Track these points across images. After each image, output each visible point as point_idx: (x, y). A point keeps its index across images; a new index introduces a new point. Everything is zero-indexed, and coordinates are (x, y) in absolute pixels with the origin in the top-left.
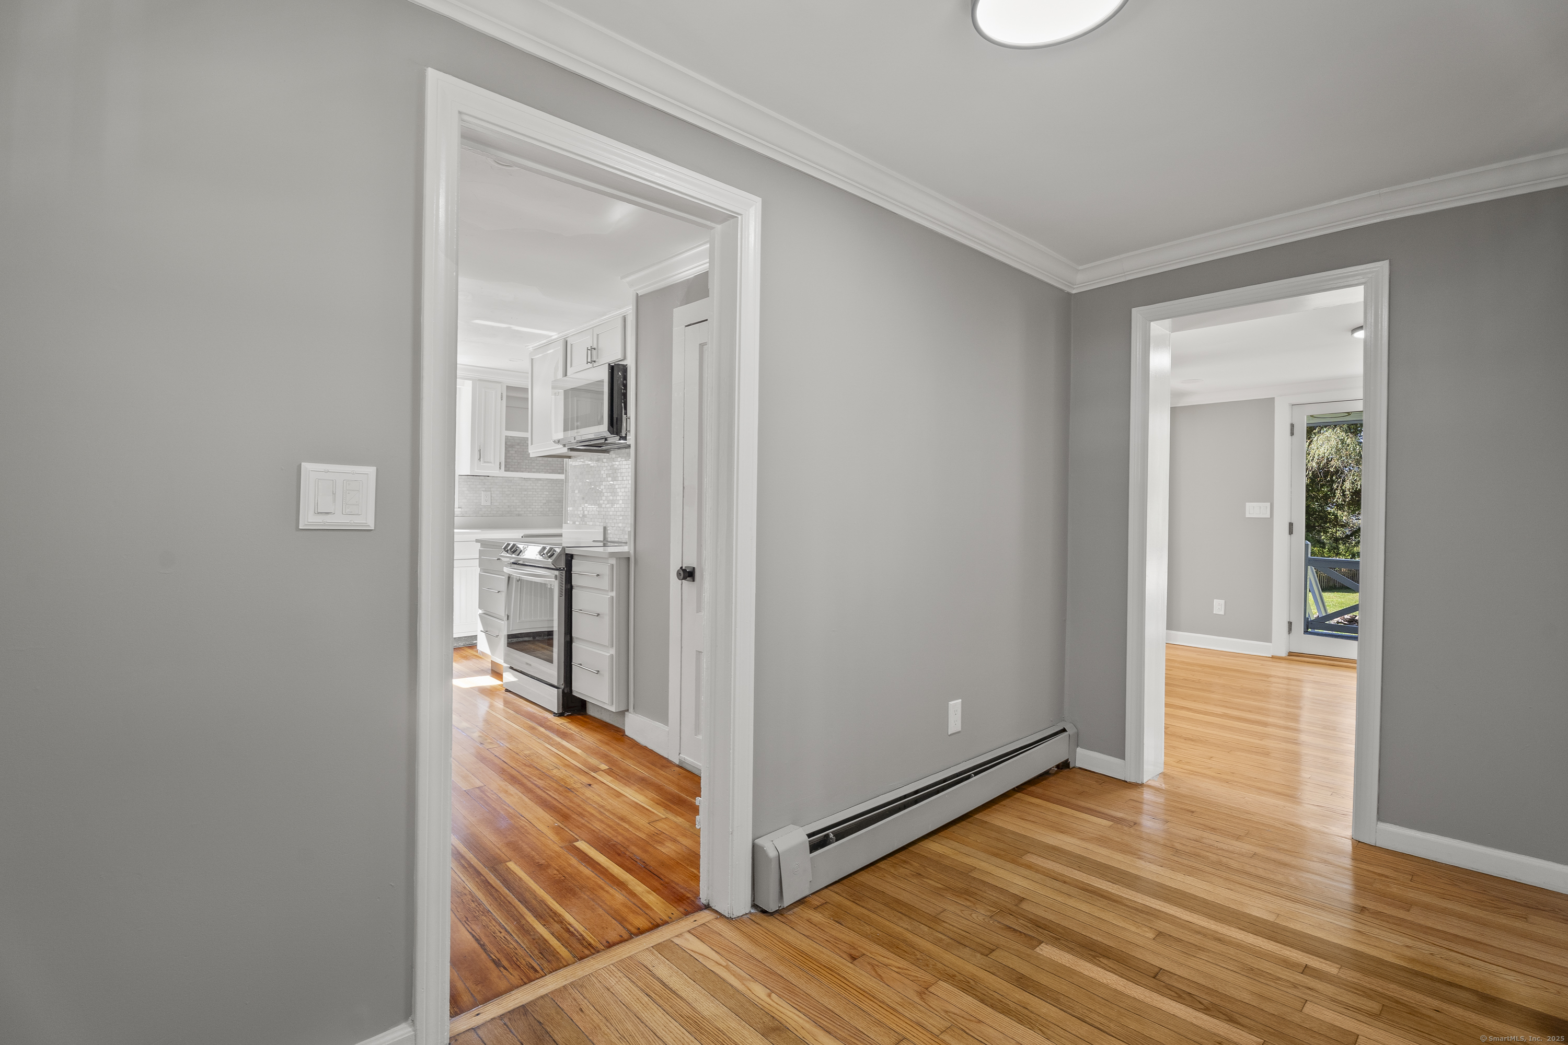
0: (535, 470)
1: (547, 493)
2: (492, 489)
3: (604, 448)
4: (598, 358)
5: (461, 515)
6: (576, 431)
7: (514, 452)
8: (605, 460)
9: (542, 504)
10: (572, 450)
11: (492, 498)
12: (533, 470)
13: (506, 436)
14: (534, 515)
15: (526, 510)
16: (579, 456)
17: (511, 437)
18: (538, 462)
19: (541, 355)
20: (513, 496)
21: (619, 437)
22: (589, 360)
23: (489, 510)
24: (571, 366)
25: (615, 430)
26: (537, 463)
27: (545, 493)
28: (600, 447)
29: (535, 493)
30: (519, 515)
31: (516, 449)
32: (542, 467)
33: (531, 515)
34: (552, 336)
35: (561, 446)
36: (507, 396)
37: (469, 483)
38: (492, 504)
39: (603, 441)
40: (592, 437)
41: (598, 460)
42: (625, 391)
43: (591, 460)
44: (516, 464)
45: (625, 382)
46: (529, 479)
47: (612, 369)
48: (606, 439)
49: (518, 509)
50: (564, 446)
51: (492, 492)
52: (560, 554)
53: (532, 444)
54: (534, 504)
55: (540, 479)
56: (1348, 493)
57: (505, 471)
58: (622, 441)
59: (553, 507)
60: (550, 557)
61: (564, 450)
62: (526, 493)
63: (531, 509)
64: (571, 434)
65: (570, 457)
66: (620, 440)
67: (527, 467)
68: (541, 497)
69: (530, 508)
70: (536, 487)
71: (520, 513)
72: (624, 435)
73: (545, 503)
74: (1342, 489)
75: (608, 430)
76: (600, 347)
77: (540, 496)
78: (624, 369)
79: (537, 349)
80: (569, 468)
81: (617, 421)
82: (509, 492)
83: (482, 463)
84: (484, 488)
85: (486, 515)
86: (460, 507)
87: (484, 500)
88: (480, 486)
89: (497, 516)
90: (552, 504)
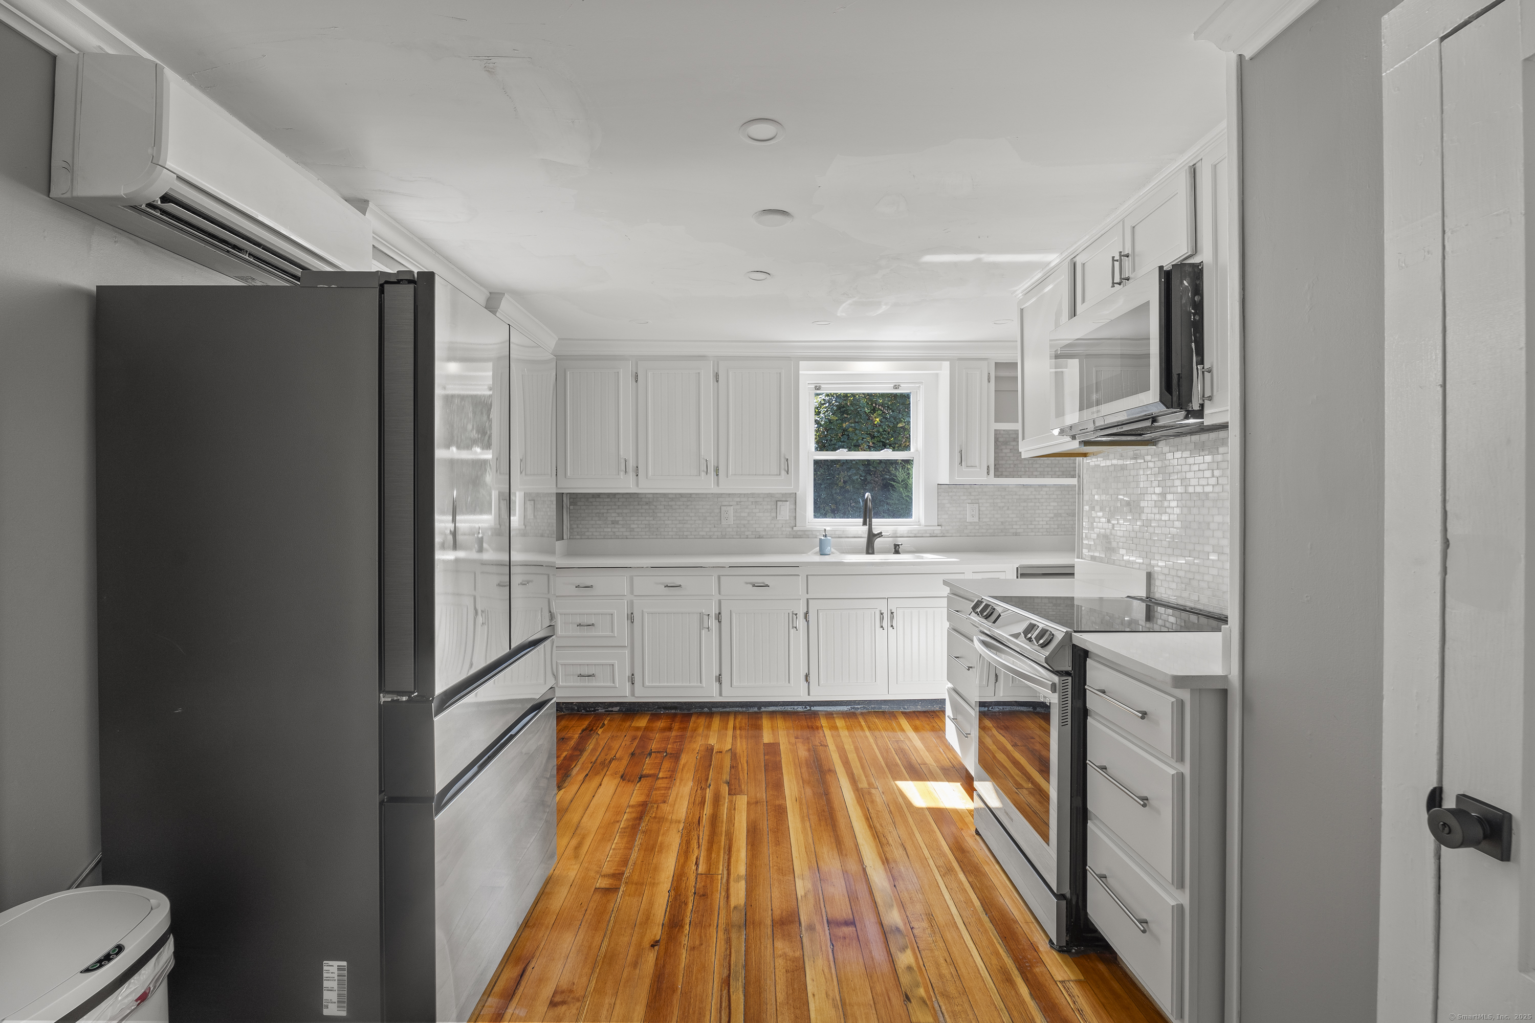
0: (1038, 473)
1: (1055, 504)
2: (980, 501)
3: (1147, 437)
4: (1134, 270)
5: (940, 535)
6: (1095, 409)
7: (1008, 451)
8: (1148, 458)
9: (1048, 519)
10: (1086, 443)
11: (981, 513)
12: (1035, 473)
13: (995, 430)
14: (1037, 534)
15: (1025, 527)
16: (1100, 452)
17: (1004, 430)
19: (1034, 300)
20: (1008, 509)
21: (1183, 413)
22: (1117, 280)
23: (977, 527)
24: (1083, 301)
25: (1175, 399)
27: (1052, 504)
28: (1140, 435)
29: (1038, 504)
30: (1016, 534)
31: (1011, 447)
32: (1046, 469)
33: (1033, 534)
34: (1050, 263)
35: (1069, 439)
36: (995, 376)
37: (950, 494)
38: (981, 520)
39: (1148, 423)
40: (1123, 417)
41: (1135, 457)
42: (1197, 318)
43: (1122, 457)
44: (1012, 466)
45: (1197, 298)
46: (1031, 486)
47: (1167, 277)
48: (1154, 420)
49: (1015, 527)
50: (1074, 437)
51: (980, 505)
52: (1061, 645)
53: (1023, 438)
54: (1037, 519)
55: (1045, 486)
57: (996, 476)
58: (1191, 421)
59: (1063, 522)
60: (1044, 646)
61: (1074, 445)
62: (1025, 504)
63: (1033, 526)
64: (1089, 414)
65: (1085, 455)
66: (1186, 417)
67: (1027, 469)
68: (1046, 509)
69: (1031, 524)
70: (1040, 497)
71: (1018, 531)
72: (1196, 406)
73: (1053, 518)
75: (1161, 401)
76: (1137, 249)
77: (1044, 508)
78: (1196, 273)
79: (1028, 292)
80: (1085, 471)
81: (1179, 381)
82: (1002, 505)
83: (964, 469)
84: (970, 499)
85: (973, 535)
86: (939, 524)
87: (970, 514)
88: (965, 498)
89: (987, 536)
90: (1060, 519)
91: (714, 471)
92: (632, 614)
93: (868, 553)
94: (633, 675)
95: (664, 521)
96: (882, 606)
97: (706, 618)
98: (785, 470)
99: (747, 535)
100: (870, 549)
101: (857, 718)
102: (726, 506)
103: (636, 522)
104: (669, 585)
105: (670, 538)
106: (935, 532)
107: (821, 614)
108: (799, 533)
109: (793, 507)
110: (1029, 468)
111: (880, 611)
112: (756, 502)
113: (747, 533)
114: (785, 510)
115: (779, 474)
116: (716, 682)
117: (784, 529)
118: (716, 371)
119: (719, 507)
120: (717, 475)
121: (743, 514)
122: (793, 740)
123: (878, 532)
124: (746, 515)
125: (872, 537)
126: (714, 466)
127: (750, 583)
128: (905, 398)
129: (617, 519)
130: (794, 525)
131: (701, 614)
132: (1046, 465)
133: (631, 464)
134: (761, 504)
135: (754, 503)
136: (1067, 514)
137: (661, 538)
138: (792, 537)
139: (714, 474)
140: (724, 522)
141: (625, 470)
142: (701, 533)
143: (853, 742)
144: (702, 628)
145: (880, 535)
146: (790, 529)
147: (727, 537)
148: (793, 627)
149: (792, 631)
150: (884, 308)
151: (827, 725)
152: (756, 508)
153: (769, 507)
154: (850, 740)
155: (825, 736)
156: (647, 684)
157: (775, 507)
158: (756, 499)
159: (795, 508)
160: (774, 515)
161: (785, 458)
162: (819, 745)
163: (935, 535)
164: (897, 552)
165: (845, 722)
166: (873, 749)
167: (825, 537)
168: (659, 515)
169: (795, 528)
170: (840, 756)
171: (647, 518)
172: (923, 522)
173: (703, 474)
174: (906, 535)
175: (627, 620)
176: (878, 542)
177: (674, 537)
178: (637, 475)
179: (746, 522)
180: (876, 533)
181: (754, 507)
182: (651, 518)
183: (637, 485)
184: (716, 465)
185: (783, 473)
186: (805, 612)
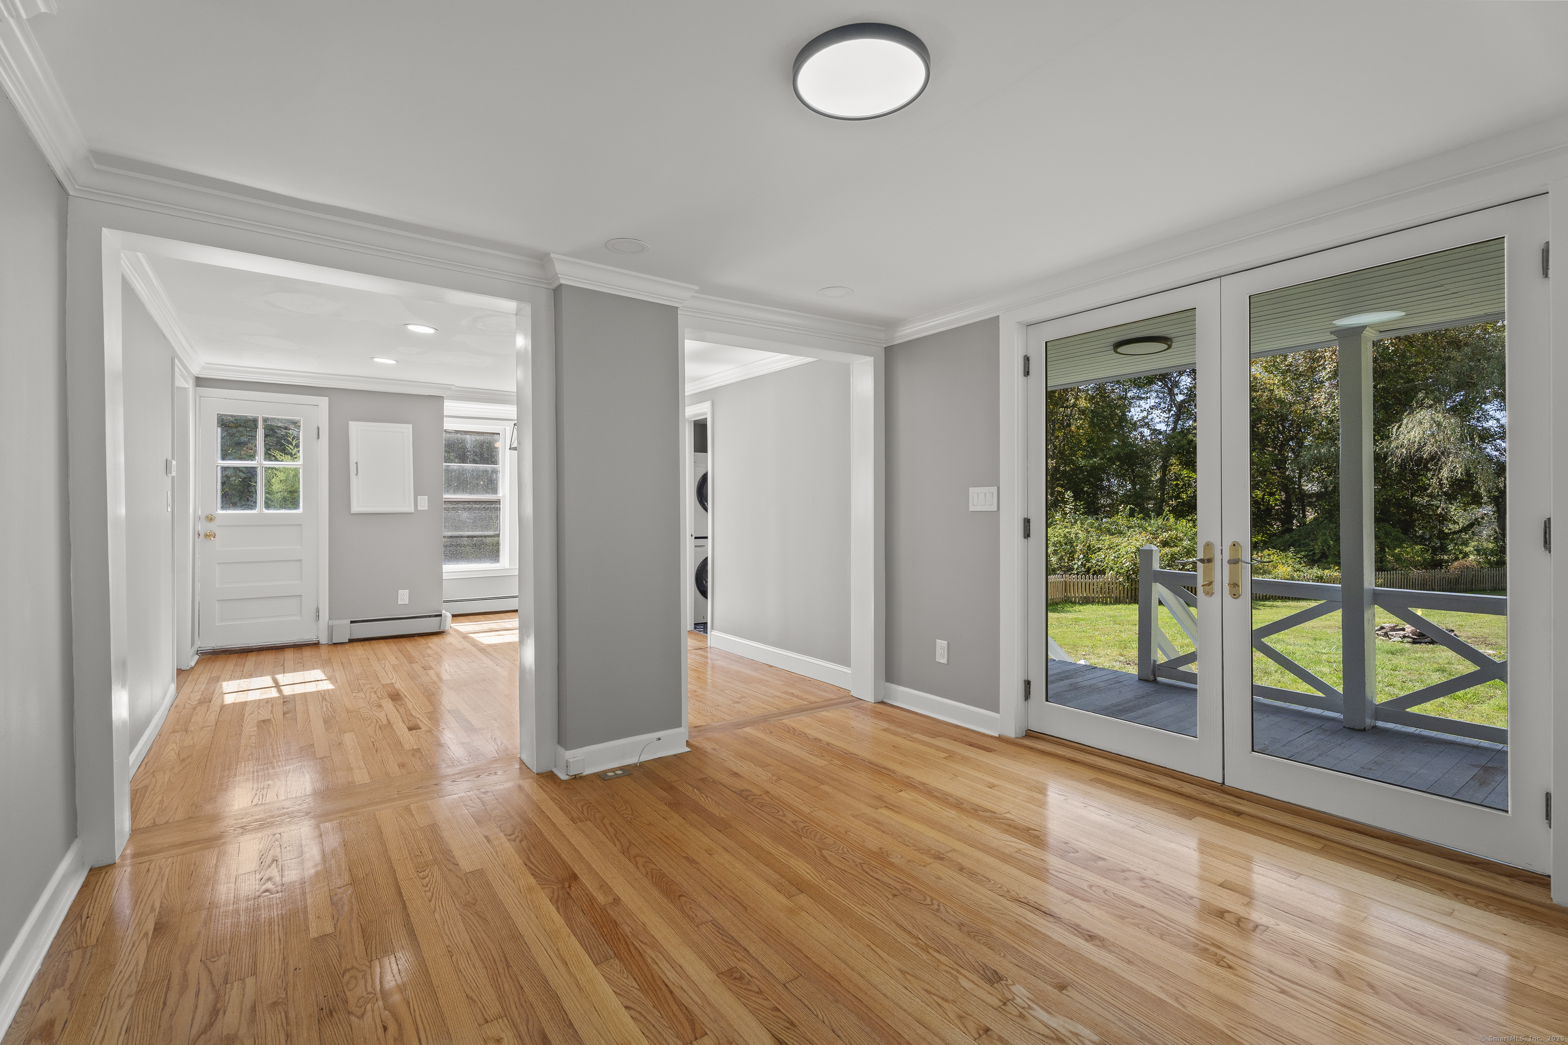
56: (1445, 482)
74: (1438, 478)
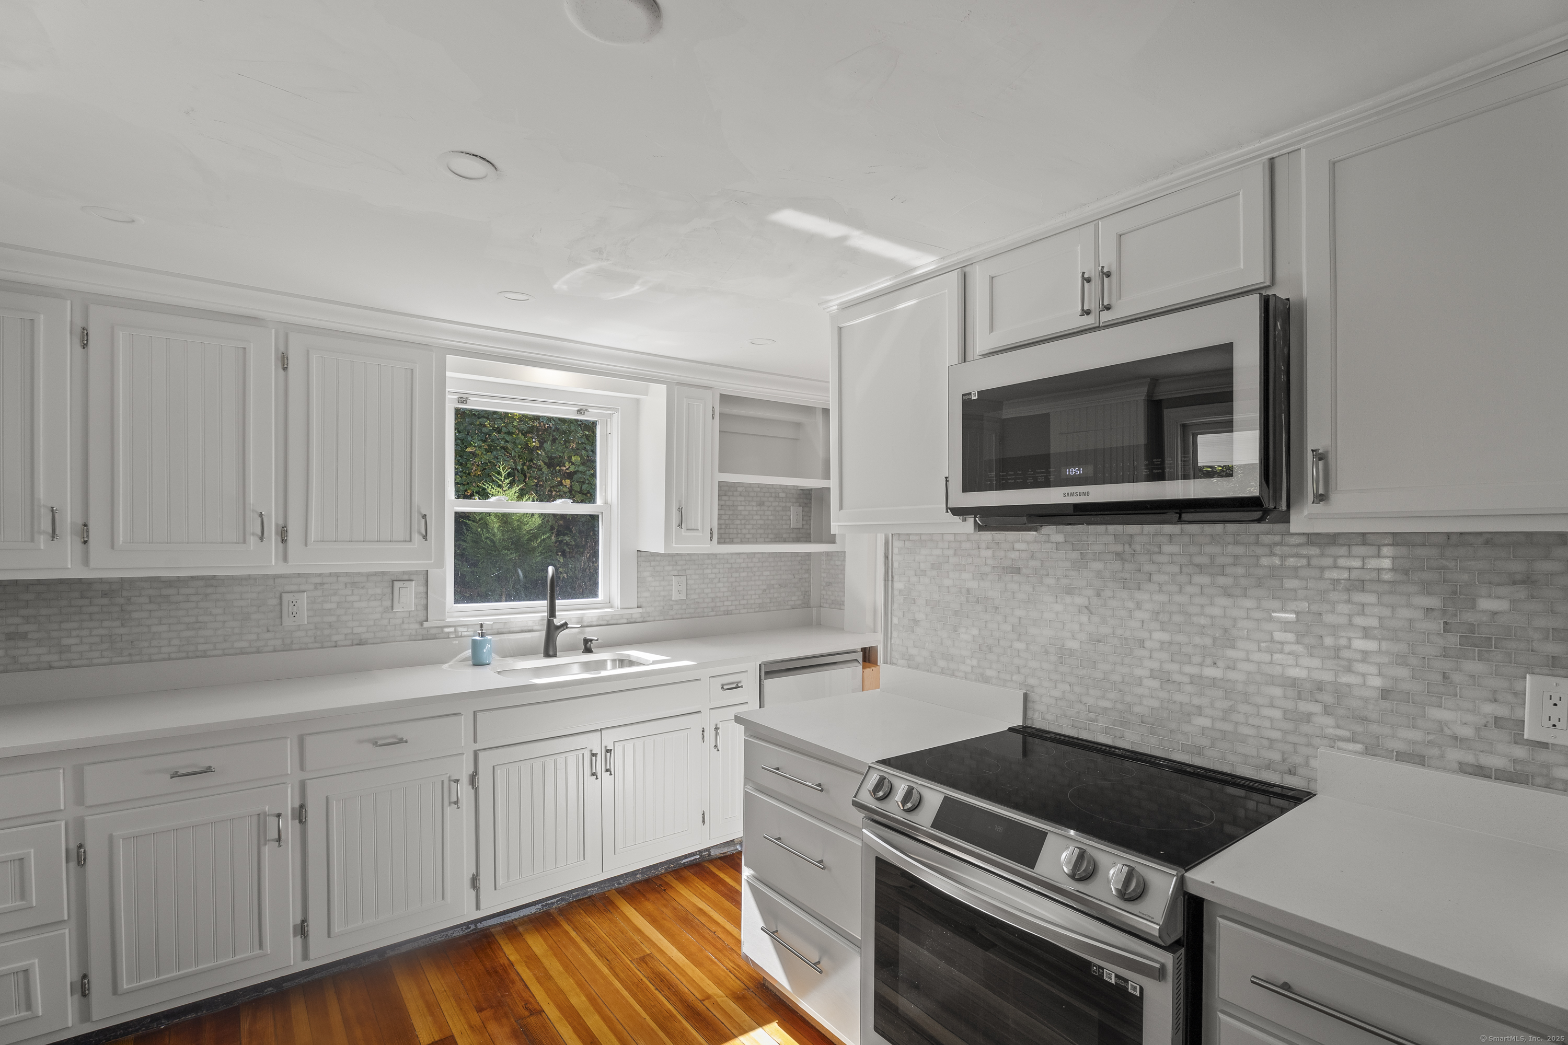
1: (768, 573)
2: (688, 572)
4: (1120, 296)
5: (641, 620)
11: (688, 587)
13: (719, 482)
15: (737, 603)
17: (725, 482)
18: (755, 522)
19: (868, 317)
20: (719, 582)
22: (1089, 306)
23: (684, 607)
25: (1272, 493)
26: (753, 525)
27: (765, 573)
30: (728, 613)
33: (745, 611)
36: (722, 415)
37: (653, 563)
38: (689, 596)
42: (1286, 378)
44: (730, 529)
49: (726, 603)
51: (688, 577)
54: (749, 592)
57: (719, 543)
59: (776, 595)
62: (737, 575)
67: (739, 531)
69: (744, 599)
71: (730, 608)
73: (765, 590)
79: (853, 306)
80: (896, 551)
82: (713, 576)
83: (683, 532)
84: (676, 570)
85: (679, 616)
86: (639, 604)
87: (677, 590)
88: (670, 568)
89: (696, 617)
90: (772, 591)
91: (277, 533)
92: (80, 846)
93: (547, 655)
94: (85, 976)
95: (149, 626)
96: (593, 743)
97: (272, 821)
98: (420, 533)
99: (336, 642)
100: (549, 650)
101: (557, 924)
102: (291, 592)
103: (74, 633)
104: (182, 772)
105: (164, 660)
106: (634, 616)
107: (498, 772)
108: (433, 631)
109: (422, 589)
110: (741, 529)
111: (591, 751)
112: (353, 583)
113: (335, 638)
114: (408, 596)
115: (408, 539)
116: (295, 935)
117: (406, 626)
118: (282, 349)
119: (278, 595)
120: (284, 541)
121: (327, 606)
122: (475, 1018)
123: (562, 622)
124: (334, 606)
125: (552, 630)
126: (277, 525)
127: (369, 741)
128: (590, 427)
129: (24, 628)
130: (424, 618)
131: (262, 816)
132: (759, 526)
133: (69, 518)
134: (363, 587)
135: (349, 586)
136: (780, 585)
137: (141, 661)
138: (420, 637)
139: (276, 539)
140: (288, 622)
141: (50, 530)
142: (238, 645)
143: (577, 983)
144: (262, 842)
145: (565, 627)
146: (417, 626)
147: (294, 647)
148: (450, 803)
149: (449, 810)
150: (637, 288)
151: (518, 957)
152: (353, 594)
153: (379, 591)
154: (571, 981)
155: (526, 985)
156: (125, 985)
157: (389, 590)
158: (354, 581)
159: (425, 590)
160: (388, 603)
161: (419, 512)
162: (527, 1013)
163: (633, 620)
164: (588, 650)
165: (545, 940)
166: (618, 992)
167: (482, 636)
168: (135, 615)
169: (426, 624)
170: (574, 1029)
171: (106, 624)
172: (617, 602)
173: (253, 540)
174: (595, 623)
175: (67, 861)
176: (562, 638)
177: (173, 656)
178: (85, 542)
179: (334, 619)
180: (559, 624)
181: (350, 593)
182: (117, 623)
183: (86, 561)
184: (281, 523)
185: (417, 537)
186: (471, 773)
